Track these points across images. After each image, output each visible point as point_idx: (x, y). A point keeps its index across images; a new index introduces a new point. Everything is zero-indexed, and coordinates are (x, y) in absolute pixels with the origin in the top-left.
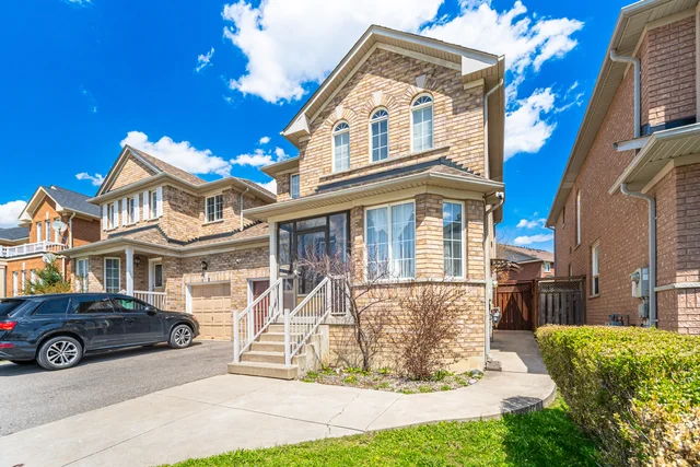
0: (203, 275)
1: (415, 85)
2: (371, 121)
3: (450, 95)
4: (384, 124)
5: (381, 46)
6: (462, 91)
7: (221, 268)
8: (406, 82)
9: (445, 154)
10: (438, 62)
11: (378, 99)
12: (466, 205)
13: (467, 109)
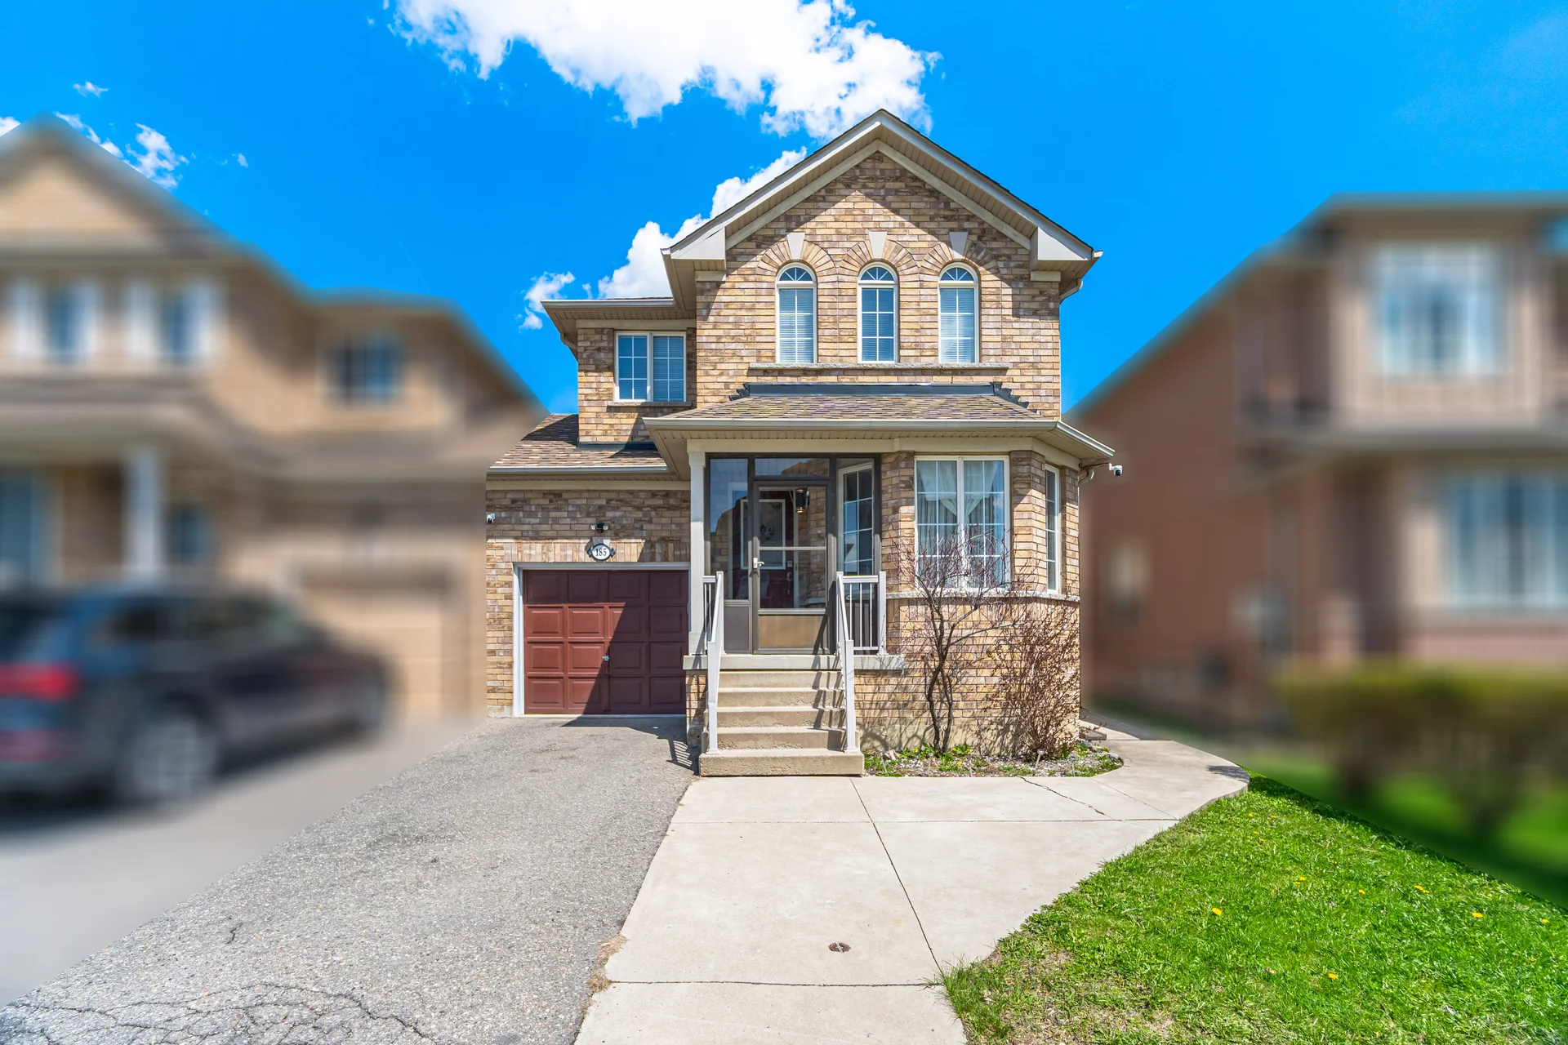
1: (949, 244)
2: (859, 285)
3: (1009, 282)
5: (886, 151)
8: (932, 232)
9: (1000, 379)
10: (989, 218)
11: (878, 246)
12: (1063, 473)
13: (1035, 313)
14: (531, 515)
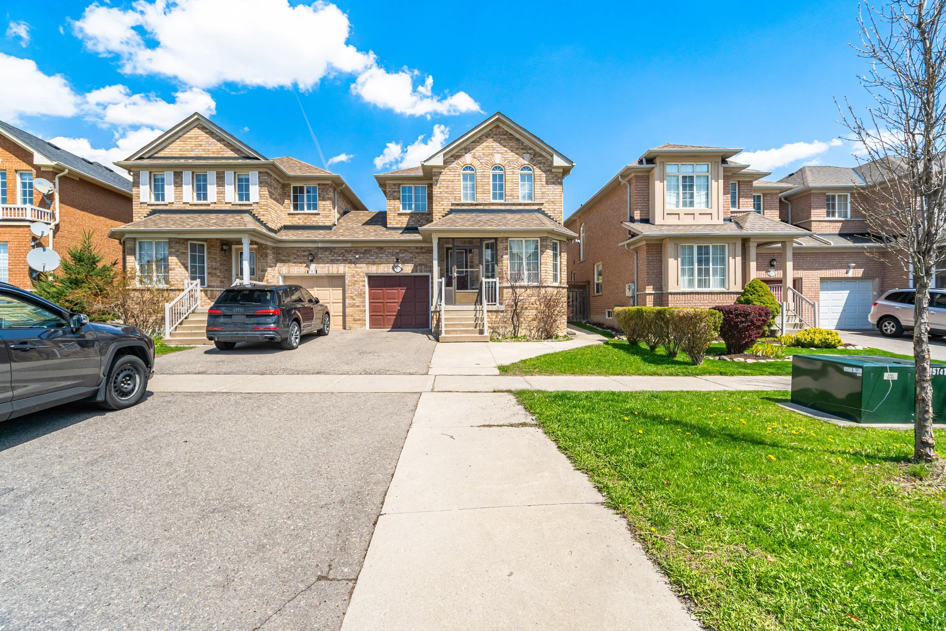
0: (308, 266)
1: (523, 158)
2: (491, 173)
3: (544, 172)
4: (501, 176)
5: (501, 125)
6: (550, 171)
7: (332, 262)
8: (517, 154)
9: (541, 207)
10: (537, 149)
11: (498, 159)
12: (560, 243)
13: (553, 183)
14: (372, 255)
